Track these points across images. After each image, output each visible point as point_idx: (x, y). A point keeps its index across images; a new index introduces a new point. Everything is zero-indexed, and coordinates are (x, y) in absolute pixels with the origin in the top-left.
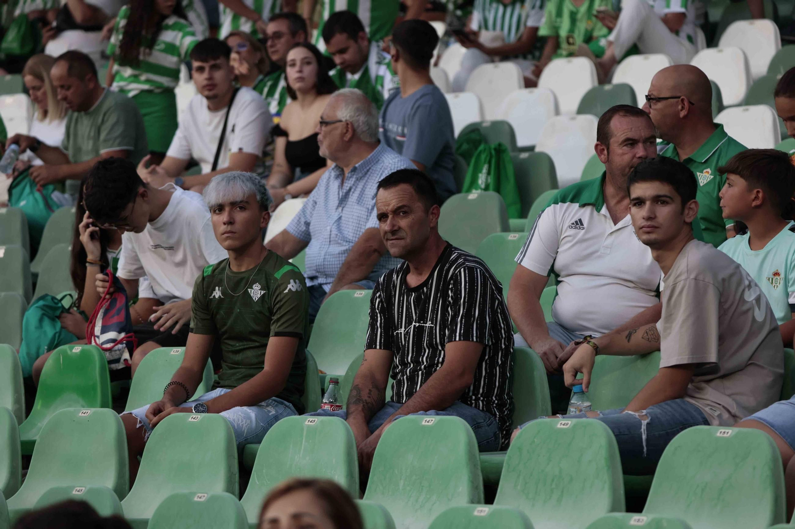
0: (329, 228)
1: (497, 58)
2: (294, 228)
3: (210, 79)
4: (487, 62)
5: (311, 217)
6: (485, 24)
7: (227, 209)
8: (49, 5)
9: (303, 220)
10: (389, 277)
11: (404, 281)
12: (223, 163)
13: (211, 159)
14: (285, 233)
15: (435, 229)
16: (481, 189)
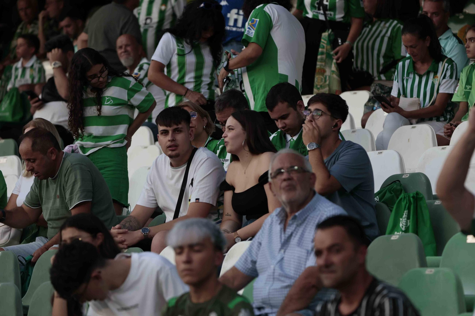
0: (272, 267)
1: (414, 121)
2: (242, 266)
3: (173, 140)
4: (406, 124)
5: (257, 256)
6: (403, 92)
7: (186, 250)
8: (36, 80)
9: (249, 259)
10: (324, 307)
11: (337, 310)
12: (183, 213)
13: (174, 208)
14: (234, 269)
15: (363, 265)
16: (402, 231)
